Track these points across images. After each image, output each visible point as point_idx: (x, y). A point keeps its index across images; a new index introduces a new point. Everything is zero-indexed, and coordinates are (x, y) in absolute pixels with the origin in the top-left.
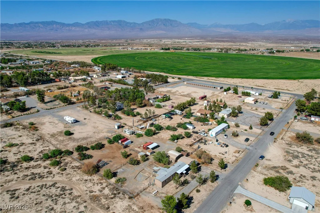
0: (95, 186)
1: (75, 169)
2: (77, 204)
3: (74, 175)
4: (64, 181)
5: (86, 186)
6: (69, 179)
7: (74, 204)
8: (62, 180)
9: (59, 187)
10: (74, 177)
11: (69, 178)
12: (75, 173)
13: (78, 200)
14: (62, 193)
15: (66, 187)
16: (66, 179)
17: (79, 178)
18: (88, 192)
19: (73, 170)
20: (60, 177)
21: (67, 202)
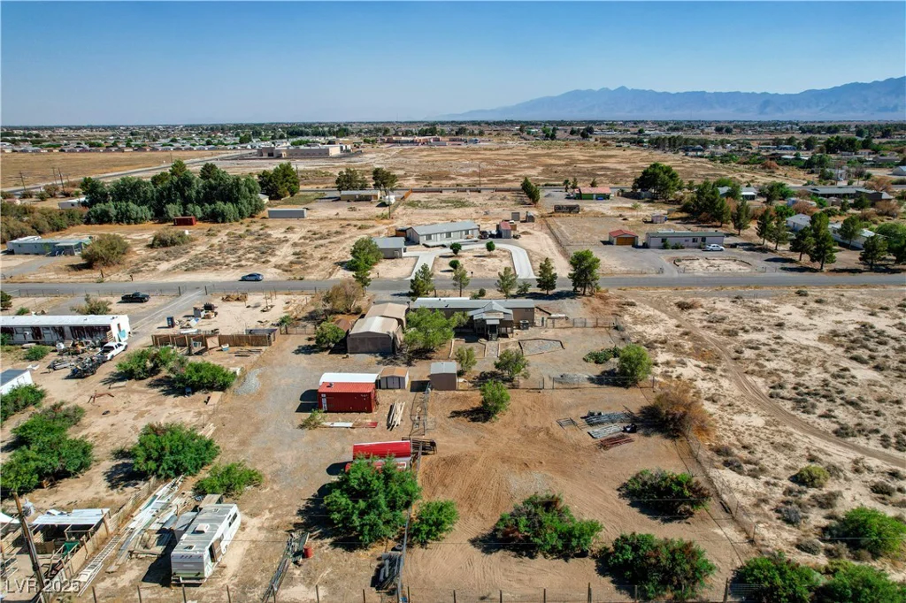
0: (691, 377)
1: (744, 454)
2: (760, 362)
3: (753, 432)
4: (802, 429)
5: (721, 387)
6: (780, 428)
7: (770, 366)
8: (812, 437)
9: (821, 416)
10: (757, 429)
11: (780, 431)
12: (747, 440)
13: (757, 368)
14: (810, 400)
15: (793, 409)
16: (791, 434)
17: (735, 417)
18: (719, 372)
19: (759, 455)
20: (820, 450)
21: (791, 376)
